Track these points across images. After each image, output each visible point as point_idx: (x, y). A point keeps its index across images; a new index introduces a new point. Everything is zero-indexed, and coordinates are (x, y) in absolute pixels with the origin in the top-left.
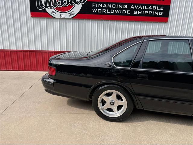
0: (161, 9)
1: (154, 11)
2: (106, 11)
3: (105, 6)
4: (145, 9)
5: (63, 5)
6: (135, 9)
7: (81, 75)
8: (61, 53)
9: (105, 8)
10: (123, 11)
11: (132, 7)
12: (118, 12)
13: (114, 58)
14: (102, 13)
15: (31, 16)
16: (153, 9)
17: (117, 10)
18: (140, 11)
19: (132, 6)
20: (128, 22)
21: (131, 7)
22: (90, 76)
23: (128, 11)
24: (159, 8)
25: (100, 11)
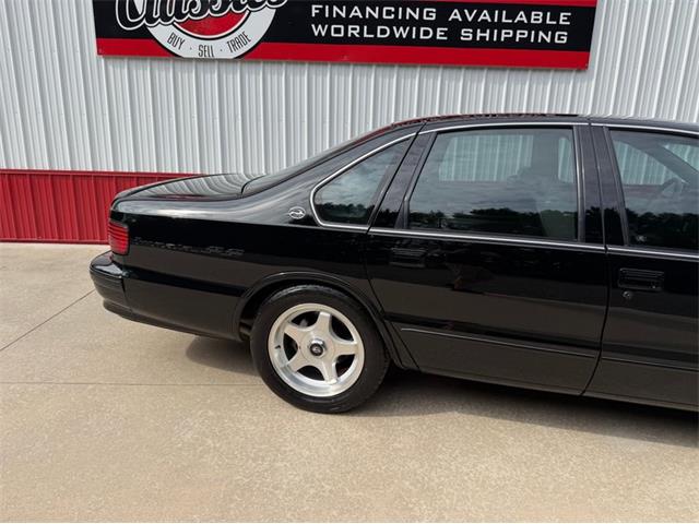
0: (561, 22)
1: (537, 28)
2: (361, 33)
3: (356, 12)
4: (504, 20)
5: (209, 11)
6: (465, 24)
7: (210, 249)
8: (160, 179)
9: (355, 20)
10: (422, 29)
11: (456, 15)
12: (404, 36)
13: (318, 189)
14: (346, 40)
15: (99, 53)
16: (532, 21)
17: (401, 29)
18: (483, 31)
19: (456, 11)
20: (441, 70)
21: (452, 17)
22: (239, 253)
23: (439, 29)
24: (555, 17)
25: (338, 32)
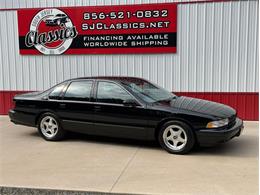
1: (157, 40)
2: (99, 45)
3: (98, 38)
4: (145, 38)
6: (133, 40)
9: (98, 41)
10: (119, 43)
12: (113, 45)
14: (95, 47)
16: (155, 38)
18: (139, 42)
19: (129, 36)
23: (124, 42)
24: (163, 37)
25: (92, 45)
